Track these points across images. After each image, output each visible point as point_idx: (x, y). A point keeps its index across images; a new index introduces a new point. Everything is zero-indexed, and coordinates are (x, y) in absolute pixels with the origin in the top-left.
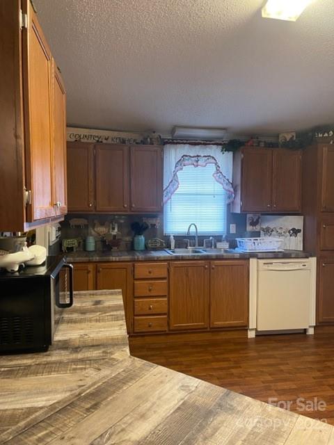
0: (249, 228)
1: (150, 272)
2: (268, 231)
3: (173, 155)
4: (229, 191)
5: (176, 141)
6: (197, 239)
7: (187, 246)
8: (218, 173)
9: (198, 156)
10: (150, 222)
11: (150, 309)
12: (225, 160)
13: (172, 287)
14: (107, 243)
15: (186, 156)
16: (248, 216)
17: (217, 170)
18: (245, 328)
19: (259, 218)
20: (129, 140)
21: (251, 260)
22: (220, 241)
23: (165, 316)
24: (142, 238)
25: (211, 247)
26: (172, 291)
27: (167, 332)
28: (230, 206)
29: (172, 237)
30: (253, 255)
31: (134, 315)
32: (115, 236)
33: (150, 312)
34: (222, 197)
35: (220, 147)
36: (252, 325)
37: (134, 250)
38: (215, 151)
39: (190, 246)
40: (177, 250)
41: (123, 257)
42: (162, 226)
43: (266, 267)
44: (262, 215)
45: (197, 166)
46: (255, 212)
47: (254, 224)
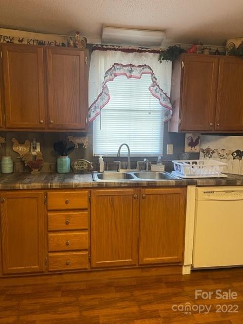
0: (188, 149)
1: (67, 202)
2: (208, 153)
3: (102, 63)
4: (167, 107)
5: (106, 46)
6: (129, 160)
7: (118, 168)
8: (154, 86)
9: (131, 65)
10: (77, 141)
11: (67, 244)
12: (163, 70)
13: (93, 219)
14: (26, 165)
15: (118, 64)
16: (187, 135)
17: (154, 82)
18: (179, 264)
19: (199, 137)
20: (50, 44)
21: (189, 188)
22: (155, 163)
23: (86, 253)
24: (67, 160)
25: (145, 169)
26: (94, 224)
27: (89, 270)
28: (167, 124)
29: (101, 159)
30: (192, 182)
31: (49, 252)
32: (35, 157)
33: (66, 248)
34: (159, 115)
35: (158, 55)
36: (188, 260)
37: (58, 173)
38: (151, 60)
39: (122, 168)
40: (107, 173)
41: (32, 184)
42: (91, 146)
43: (206, 196)
44: (202, 134)
45: (131, 77)
46: (194, 132)
47: (193, 144)
